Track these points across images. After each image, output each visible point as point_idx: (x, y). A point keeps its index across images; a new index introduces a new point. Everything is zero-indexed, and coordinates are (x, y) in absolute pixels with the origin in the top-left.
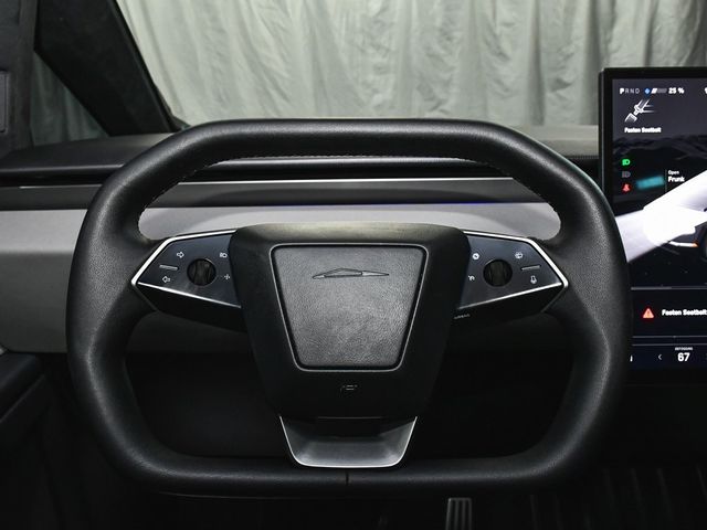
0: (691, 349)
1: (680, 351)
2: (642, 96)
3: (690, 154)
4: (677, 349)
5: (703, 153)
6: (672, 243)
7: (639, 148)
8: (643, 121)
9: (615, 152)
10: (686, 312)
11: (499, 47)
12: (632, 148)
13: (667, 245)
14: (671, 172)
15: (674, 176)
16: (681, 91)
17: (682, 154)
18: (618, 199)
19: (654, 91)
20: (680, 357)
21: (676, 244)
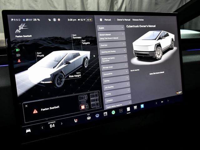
0: (55, 122)
1: (51, 124)
2: (22, 22)
3: (45, 45)
4: (49, 123)
5: (51, 45)
6: (42, 82)
7: (23, 44)
8: (23, 32)
9: (12, 45)
10: (51, 108)
11: (54, 5)
12: (20, 44)
13: (40, 83)
14: (38, 53)
15: (39, 54)
16: (39, 20)
17: (42, 45)
18: (16, 66)
19: (27, 20)
20: (51, 126)
21: (44, 82)
